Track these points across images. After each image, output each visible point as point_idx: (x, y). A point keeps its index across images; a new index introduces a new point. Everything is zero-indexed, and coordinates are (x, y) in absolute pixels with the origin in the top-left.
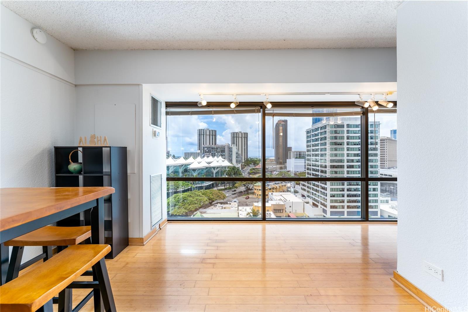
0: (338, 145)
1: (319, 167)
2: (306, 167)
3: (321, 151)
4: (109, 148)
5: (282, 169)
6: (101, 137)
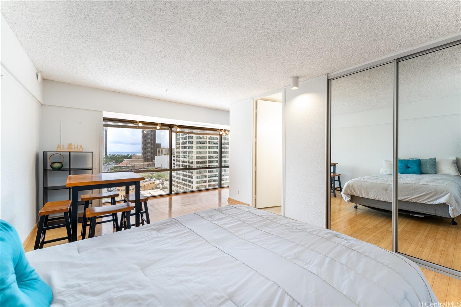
0: (202, 143)
1: (186, 163)
2: (175, 163)
3: (189, 148)
4: (91, 153)
5: (150, 166)
6: (77, 145)
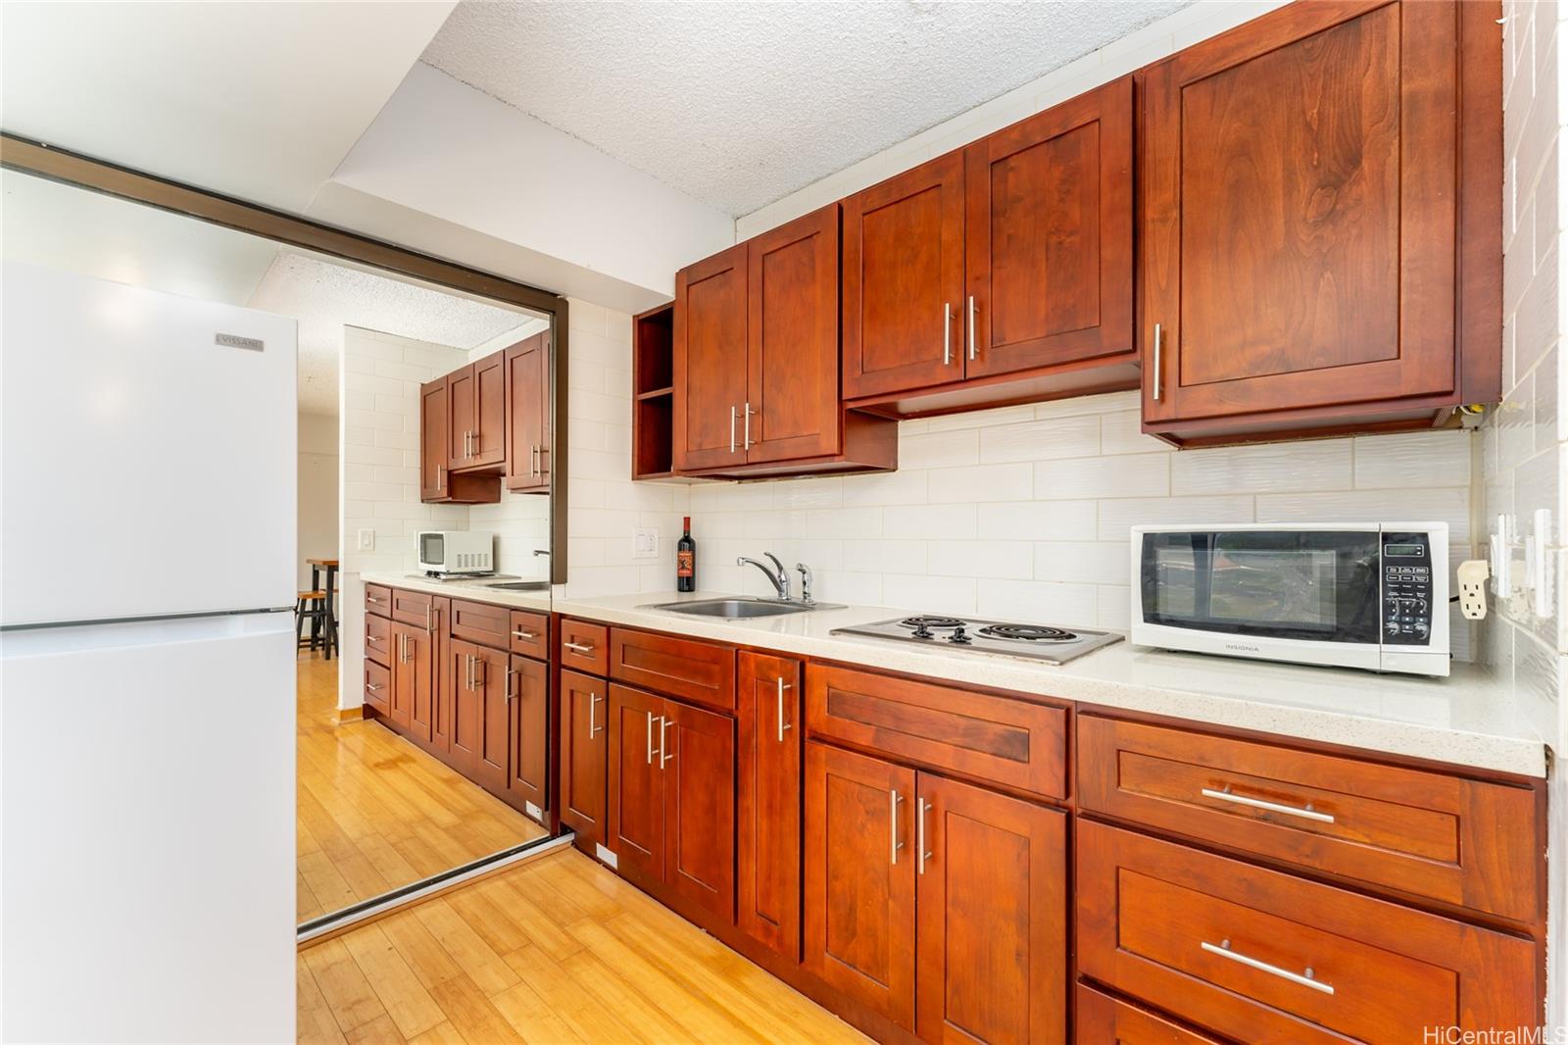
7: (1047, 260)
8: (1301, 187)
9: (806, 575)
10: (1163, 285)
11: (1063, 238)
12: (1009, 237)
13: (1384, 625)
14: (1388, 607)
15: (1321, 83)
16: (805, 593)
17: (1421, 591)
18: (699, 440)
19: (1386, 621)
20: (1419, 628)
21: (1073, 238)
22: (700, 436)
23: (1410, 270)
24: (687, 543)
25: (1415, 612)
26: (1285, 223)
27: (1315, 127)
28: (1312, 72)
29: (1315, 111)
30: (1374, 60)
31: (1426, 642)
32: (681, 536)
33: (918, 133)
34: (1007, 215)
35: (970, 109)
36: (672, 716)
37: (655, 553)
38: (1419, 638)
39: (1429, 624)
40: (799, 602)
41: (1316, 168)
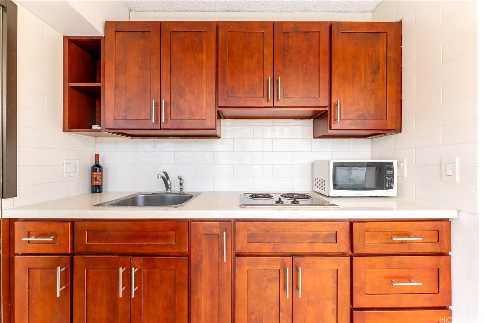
7: (302, 71)
8: (368, 71)
9: (182, 181)
10: (337, 89)
11: (308, 66)
12: (289, 60)
13: (386, 185)
14: (386, 180)
15: (372, 46)
16: (181, 188)
17: (392, 176)
18: (124, 114)
19: (386, 184)
20: (391, 185)
21: (311, 67)
22: (126, 112)
23: (389, 99)
24: (97, 167)
25: (391, 182)
26: (365, 80)
27: (371, 57)
28: (370, 42)
29: (371, 52)
30: (382, 45)
31: (393, 189)
32: (94, 164)
33: (229, 11)
34: (289, 52)
35: (250, 12)
36: (137, 266)
37: (77, 174)
38: (391, 188)
39: (393, 184)
40: (178, 192)
41: (371, 67)
